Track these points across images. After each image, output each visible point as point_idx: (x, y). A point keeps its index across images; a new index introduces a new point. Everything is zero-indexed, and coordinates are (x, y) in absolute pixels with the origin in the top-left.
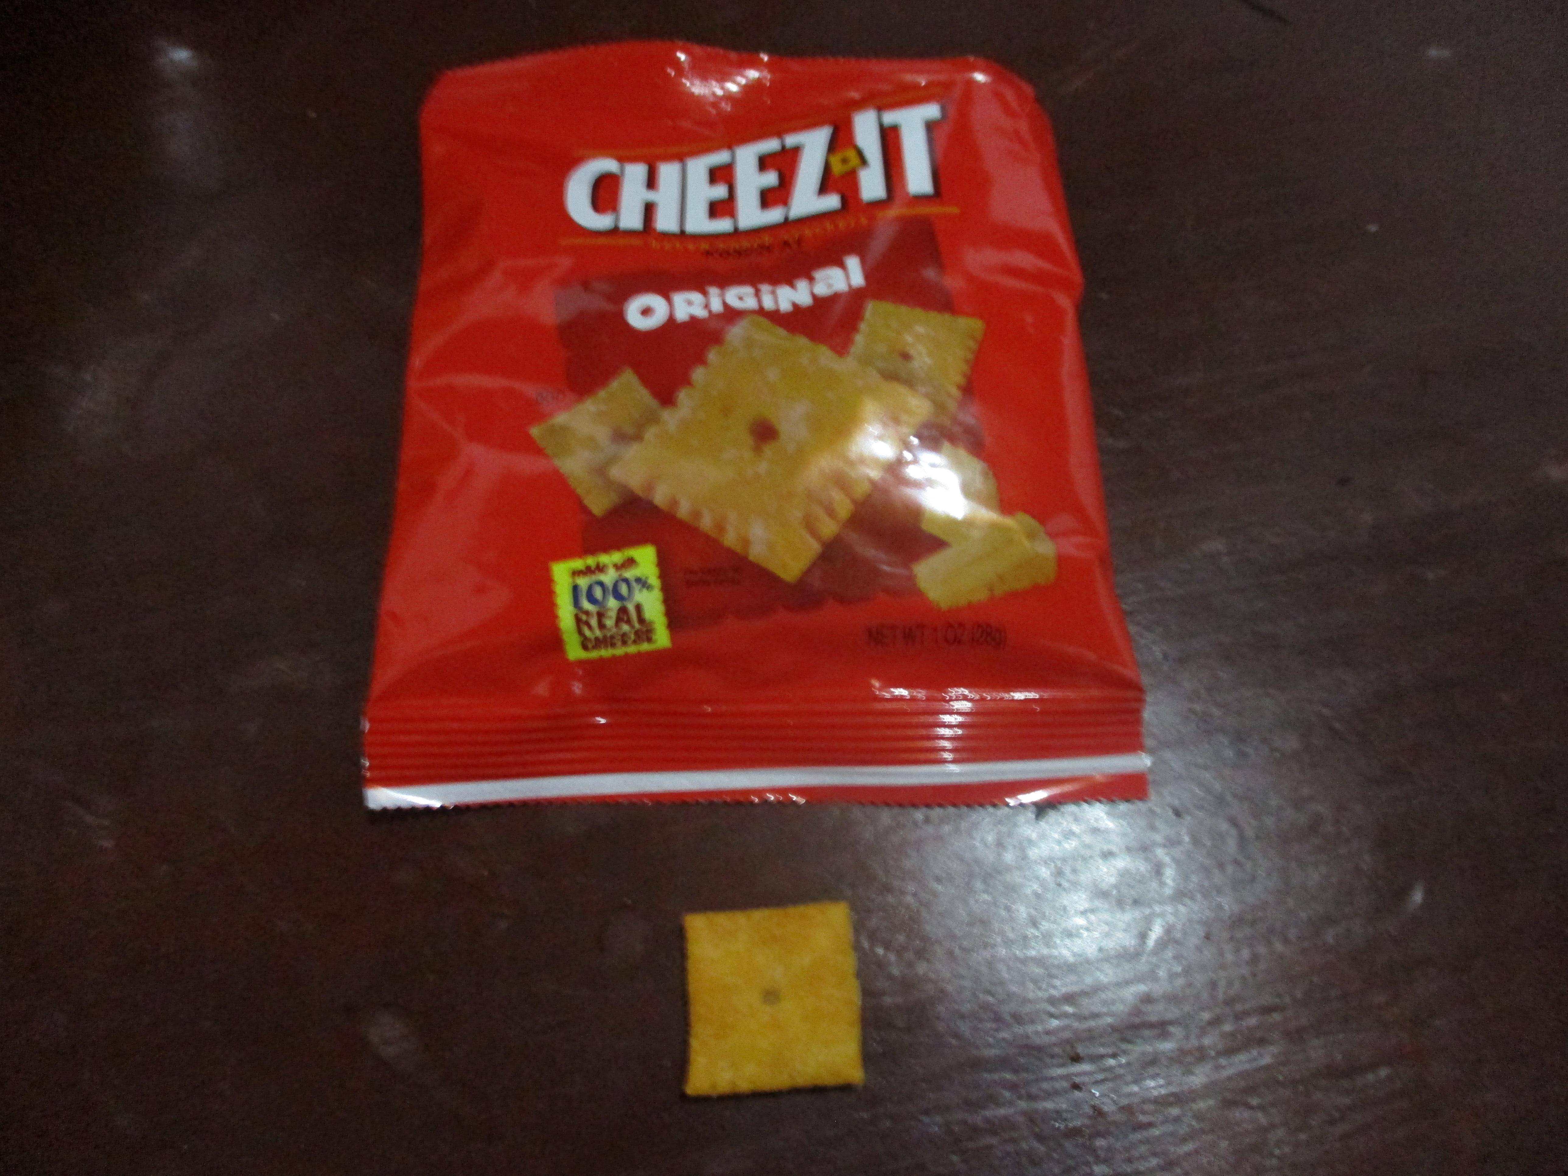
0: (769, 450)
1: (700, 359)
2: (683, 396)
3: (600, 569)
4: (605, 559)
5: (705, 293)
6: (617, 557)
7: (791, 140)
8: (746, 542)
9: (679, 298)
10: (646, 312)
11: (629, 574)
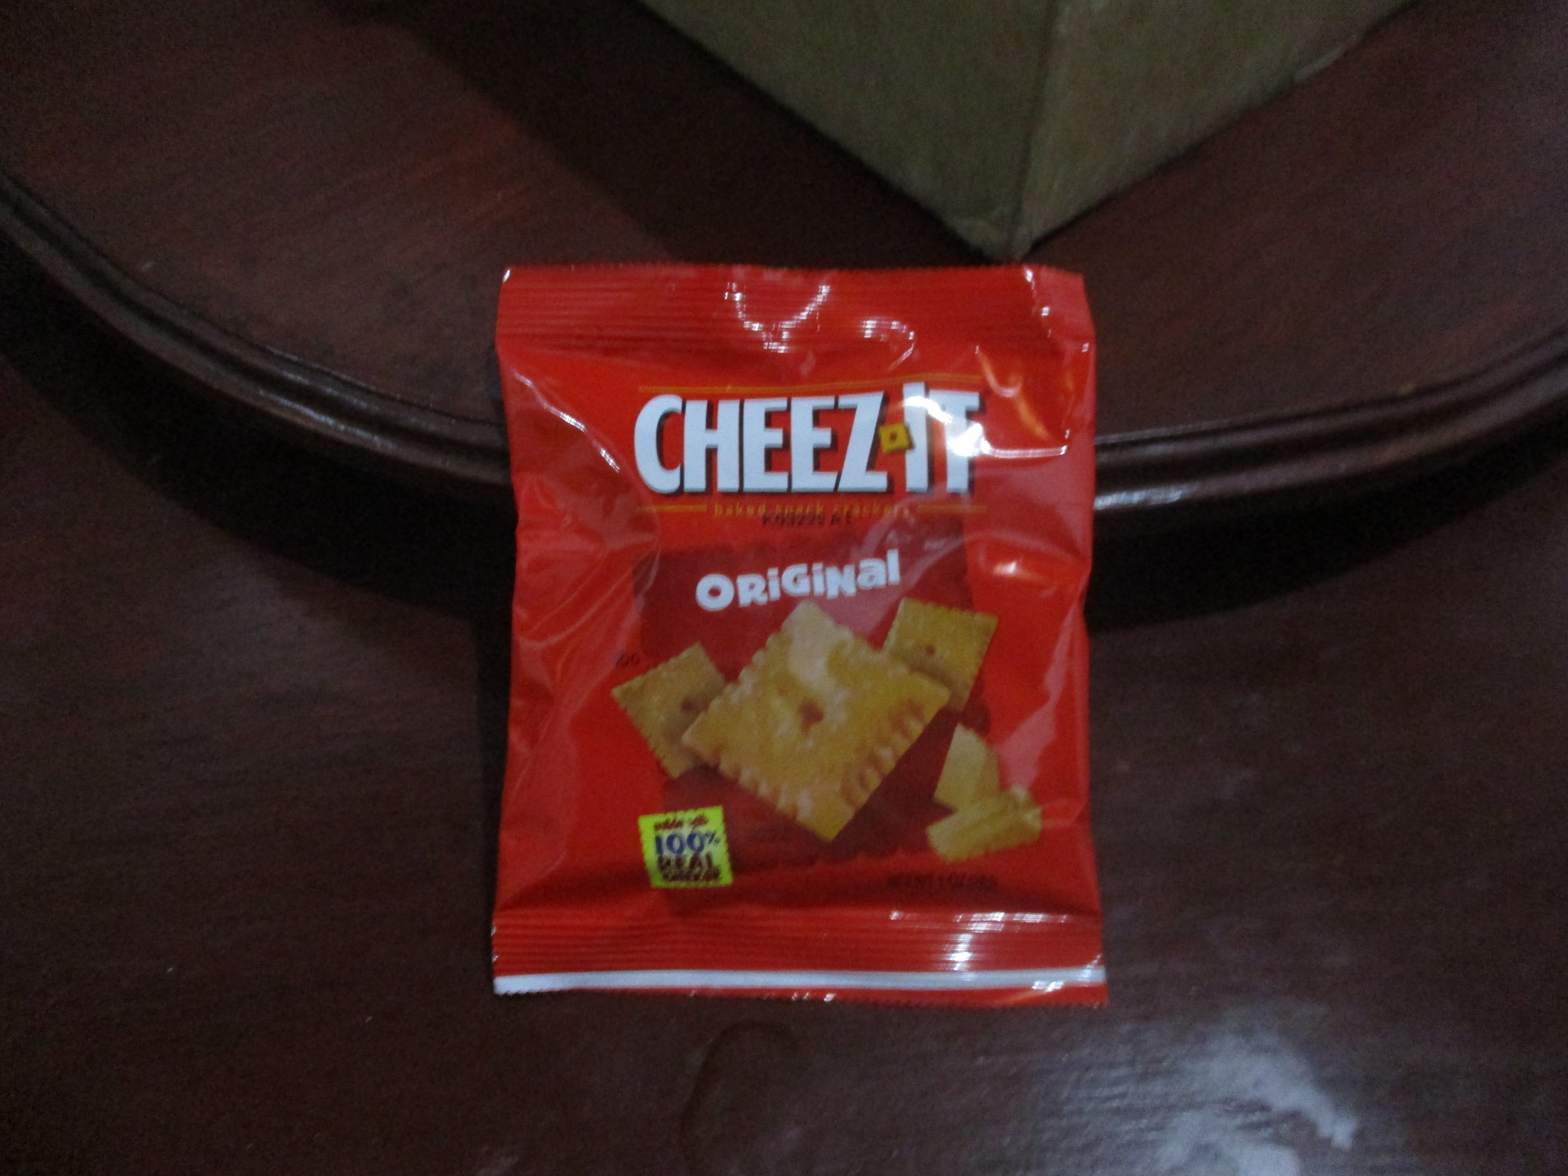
0: (815, 728)
1: (761, 644)
2: (745, 675)
3: (679, 824)
4: (681, 815)
5: (765, 575)
6: (691, 815)
7: (845, 401)
8: (795, 810)
9: (744, 581)
10: (715, 592)
11: (702, 829)
